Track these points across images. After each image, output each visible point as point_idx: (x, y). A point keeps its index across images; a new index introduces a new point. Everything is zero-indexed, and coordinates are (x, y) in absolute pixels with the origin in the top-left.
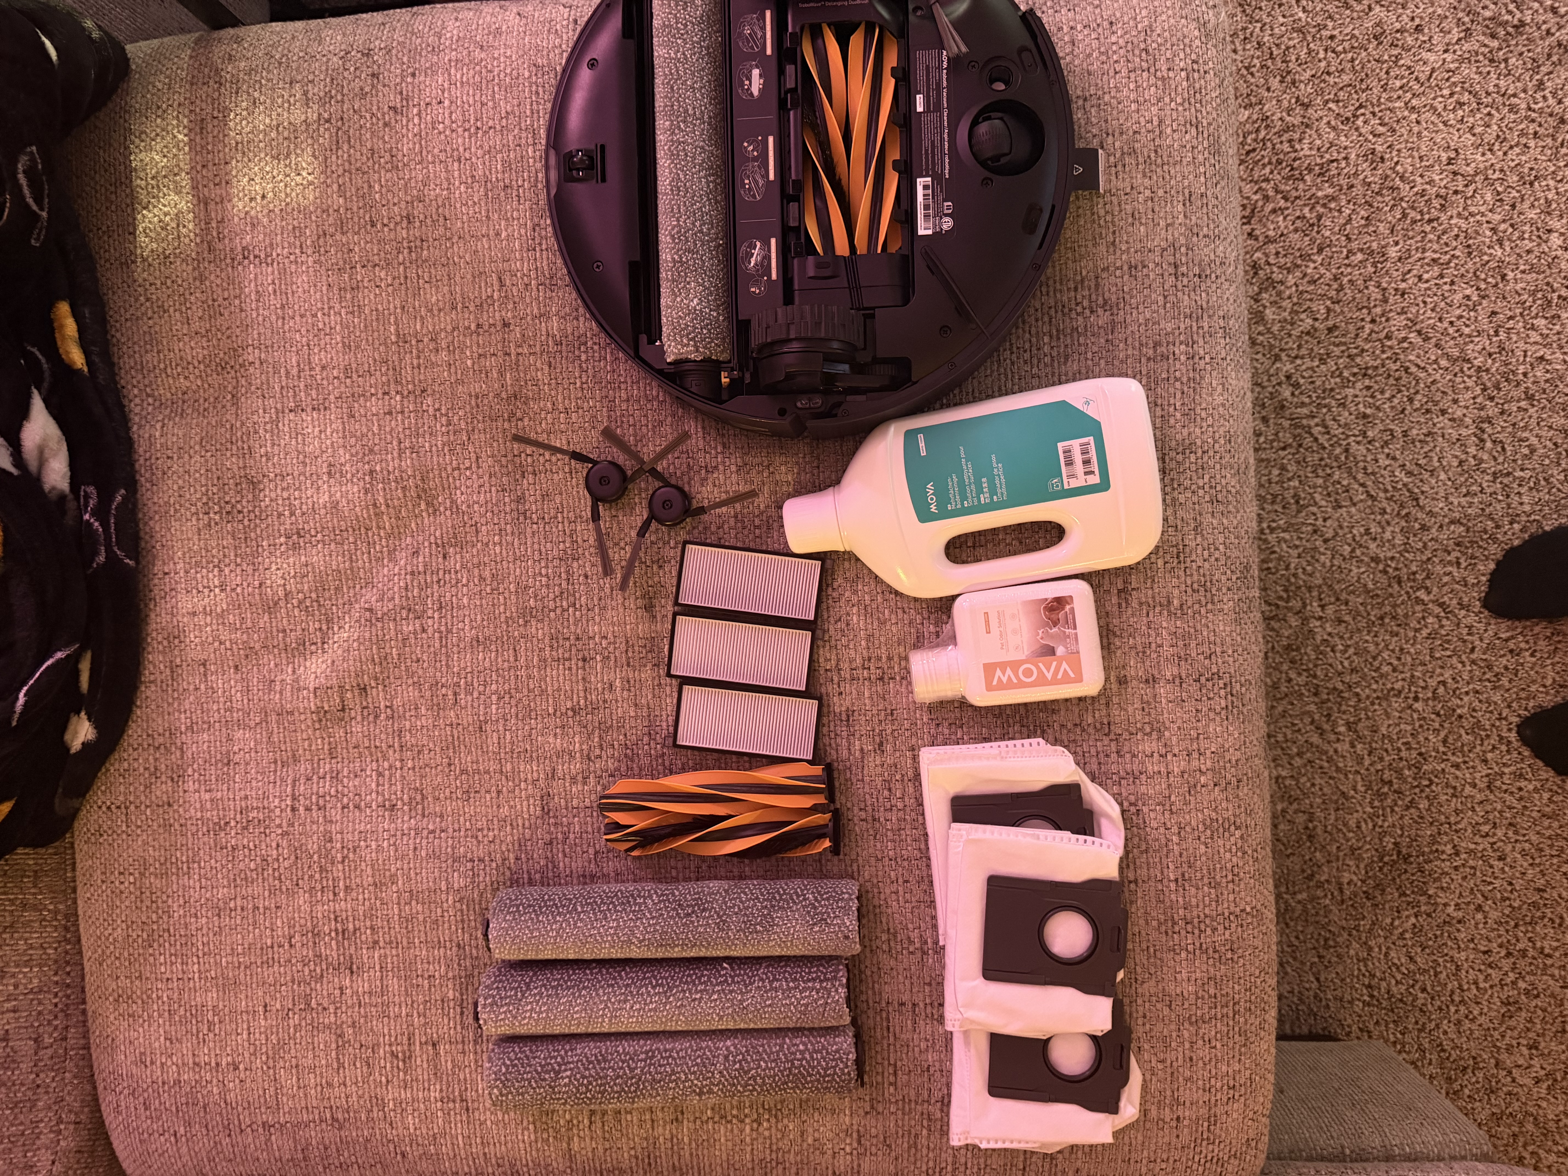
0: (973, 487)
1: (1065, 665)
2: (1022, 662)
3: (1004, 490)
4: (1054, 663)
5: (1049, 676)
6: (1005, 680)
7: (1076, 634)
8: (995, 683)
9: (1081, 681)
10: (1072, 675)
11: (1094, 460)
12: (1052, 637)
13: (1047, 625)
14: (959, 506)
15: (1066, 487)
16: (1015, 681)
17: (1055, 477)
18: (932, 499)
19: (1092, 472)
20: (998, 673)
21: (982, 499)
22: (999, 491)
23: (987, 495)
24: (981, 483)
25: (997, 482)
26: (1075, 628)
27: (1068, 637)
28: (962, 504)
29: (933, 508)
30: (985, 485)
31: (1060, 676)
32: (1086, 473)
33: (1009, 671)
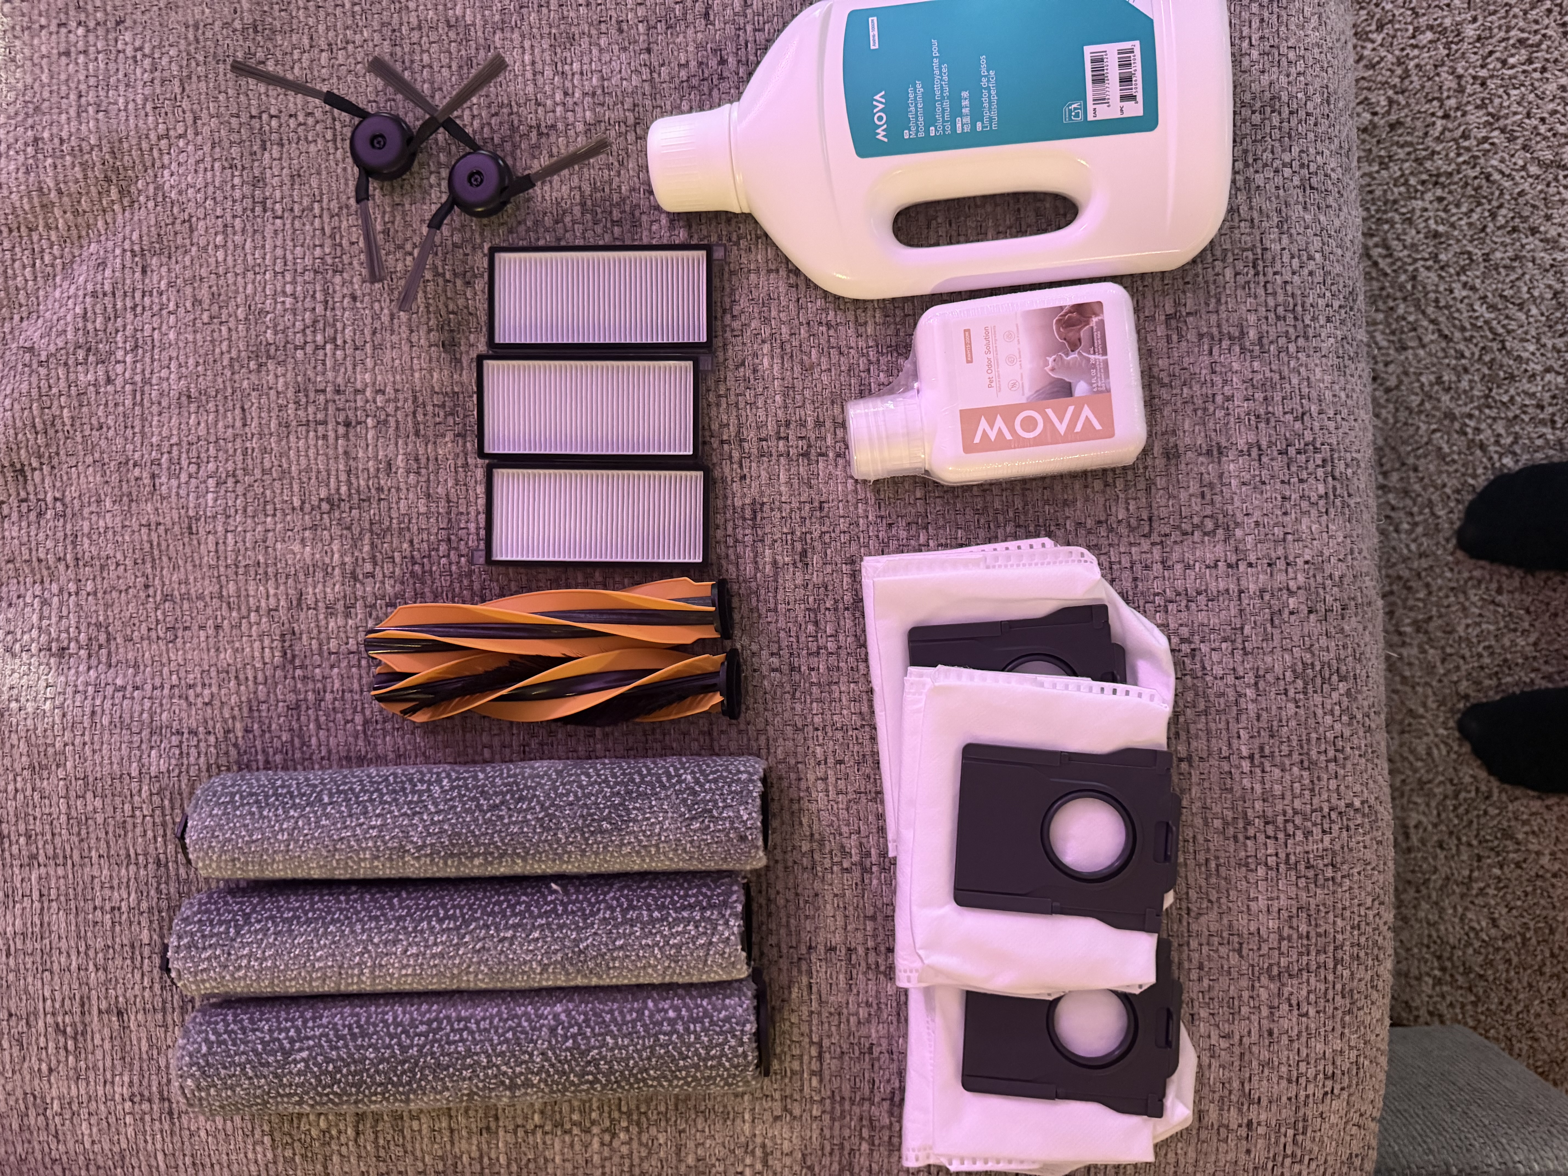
0: (947, 104)
1: (1087, 412)
2: (1020, 408)
3: (994, 114)
4: (1071, 409)
5: (1062, 428)
6: (992, 435)
7: (1106, 363)
8: (977, 440)
9: (1112, 435)
10: (1098, 427)
11: (1138, 78)
12: (1068, 367)
13: (1061, 348)
14: (921, 134)
15: (1090, 117)
16: (1009, 437)
17: (1076, 100)
18: (880, 119)
19: (1132, 98)
20: (983, 424)
21: (959, 125)
22: (987, 115)
23: (967, 120)
24: (960, 99)
25: (985, 98)
26: (1105, 353)
27: (1094, 366)
28: (927, 131)
29: (881, 135)
30: (965, 103)
31: (1078, 428)
32: (1124, 98)
33: (999, 422)
